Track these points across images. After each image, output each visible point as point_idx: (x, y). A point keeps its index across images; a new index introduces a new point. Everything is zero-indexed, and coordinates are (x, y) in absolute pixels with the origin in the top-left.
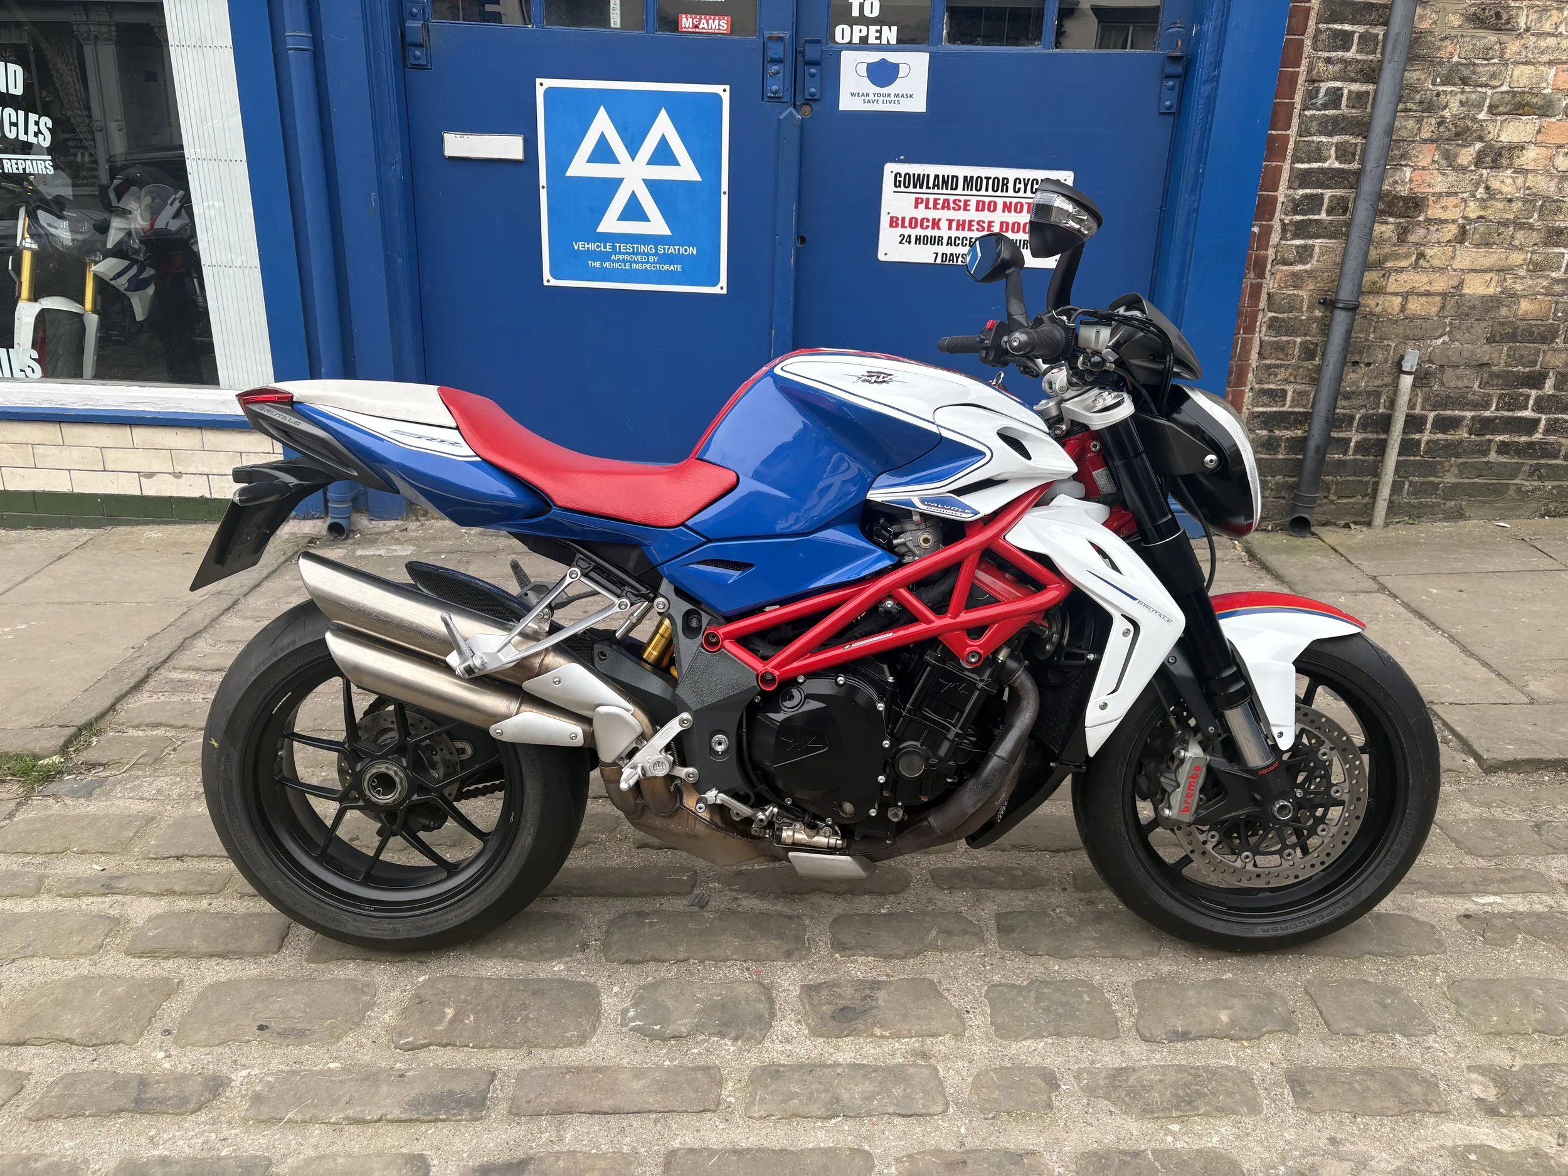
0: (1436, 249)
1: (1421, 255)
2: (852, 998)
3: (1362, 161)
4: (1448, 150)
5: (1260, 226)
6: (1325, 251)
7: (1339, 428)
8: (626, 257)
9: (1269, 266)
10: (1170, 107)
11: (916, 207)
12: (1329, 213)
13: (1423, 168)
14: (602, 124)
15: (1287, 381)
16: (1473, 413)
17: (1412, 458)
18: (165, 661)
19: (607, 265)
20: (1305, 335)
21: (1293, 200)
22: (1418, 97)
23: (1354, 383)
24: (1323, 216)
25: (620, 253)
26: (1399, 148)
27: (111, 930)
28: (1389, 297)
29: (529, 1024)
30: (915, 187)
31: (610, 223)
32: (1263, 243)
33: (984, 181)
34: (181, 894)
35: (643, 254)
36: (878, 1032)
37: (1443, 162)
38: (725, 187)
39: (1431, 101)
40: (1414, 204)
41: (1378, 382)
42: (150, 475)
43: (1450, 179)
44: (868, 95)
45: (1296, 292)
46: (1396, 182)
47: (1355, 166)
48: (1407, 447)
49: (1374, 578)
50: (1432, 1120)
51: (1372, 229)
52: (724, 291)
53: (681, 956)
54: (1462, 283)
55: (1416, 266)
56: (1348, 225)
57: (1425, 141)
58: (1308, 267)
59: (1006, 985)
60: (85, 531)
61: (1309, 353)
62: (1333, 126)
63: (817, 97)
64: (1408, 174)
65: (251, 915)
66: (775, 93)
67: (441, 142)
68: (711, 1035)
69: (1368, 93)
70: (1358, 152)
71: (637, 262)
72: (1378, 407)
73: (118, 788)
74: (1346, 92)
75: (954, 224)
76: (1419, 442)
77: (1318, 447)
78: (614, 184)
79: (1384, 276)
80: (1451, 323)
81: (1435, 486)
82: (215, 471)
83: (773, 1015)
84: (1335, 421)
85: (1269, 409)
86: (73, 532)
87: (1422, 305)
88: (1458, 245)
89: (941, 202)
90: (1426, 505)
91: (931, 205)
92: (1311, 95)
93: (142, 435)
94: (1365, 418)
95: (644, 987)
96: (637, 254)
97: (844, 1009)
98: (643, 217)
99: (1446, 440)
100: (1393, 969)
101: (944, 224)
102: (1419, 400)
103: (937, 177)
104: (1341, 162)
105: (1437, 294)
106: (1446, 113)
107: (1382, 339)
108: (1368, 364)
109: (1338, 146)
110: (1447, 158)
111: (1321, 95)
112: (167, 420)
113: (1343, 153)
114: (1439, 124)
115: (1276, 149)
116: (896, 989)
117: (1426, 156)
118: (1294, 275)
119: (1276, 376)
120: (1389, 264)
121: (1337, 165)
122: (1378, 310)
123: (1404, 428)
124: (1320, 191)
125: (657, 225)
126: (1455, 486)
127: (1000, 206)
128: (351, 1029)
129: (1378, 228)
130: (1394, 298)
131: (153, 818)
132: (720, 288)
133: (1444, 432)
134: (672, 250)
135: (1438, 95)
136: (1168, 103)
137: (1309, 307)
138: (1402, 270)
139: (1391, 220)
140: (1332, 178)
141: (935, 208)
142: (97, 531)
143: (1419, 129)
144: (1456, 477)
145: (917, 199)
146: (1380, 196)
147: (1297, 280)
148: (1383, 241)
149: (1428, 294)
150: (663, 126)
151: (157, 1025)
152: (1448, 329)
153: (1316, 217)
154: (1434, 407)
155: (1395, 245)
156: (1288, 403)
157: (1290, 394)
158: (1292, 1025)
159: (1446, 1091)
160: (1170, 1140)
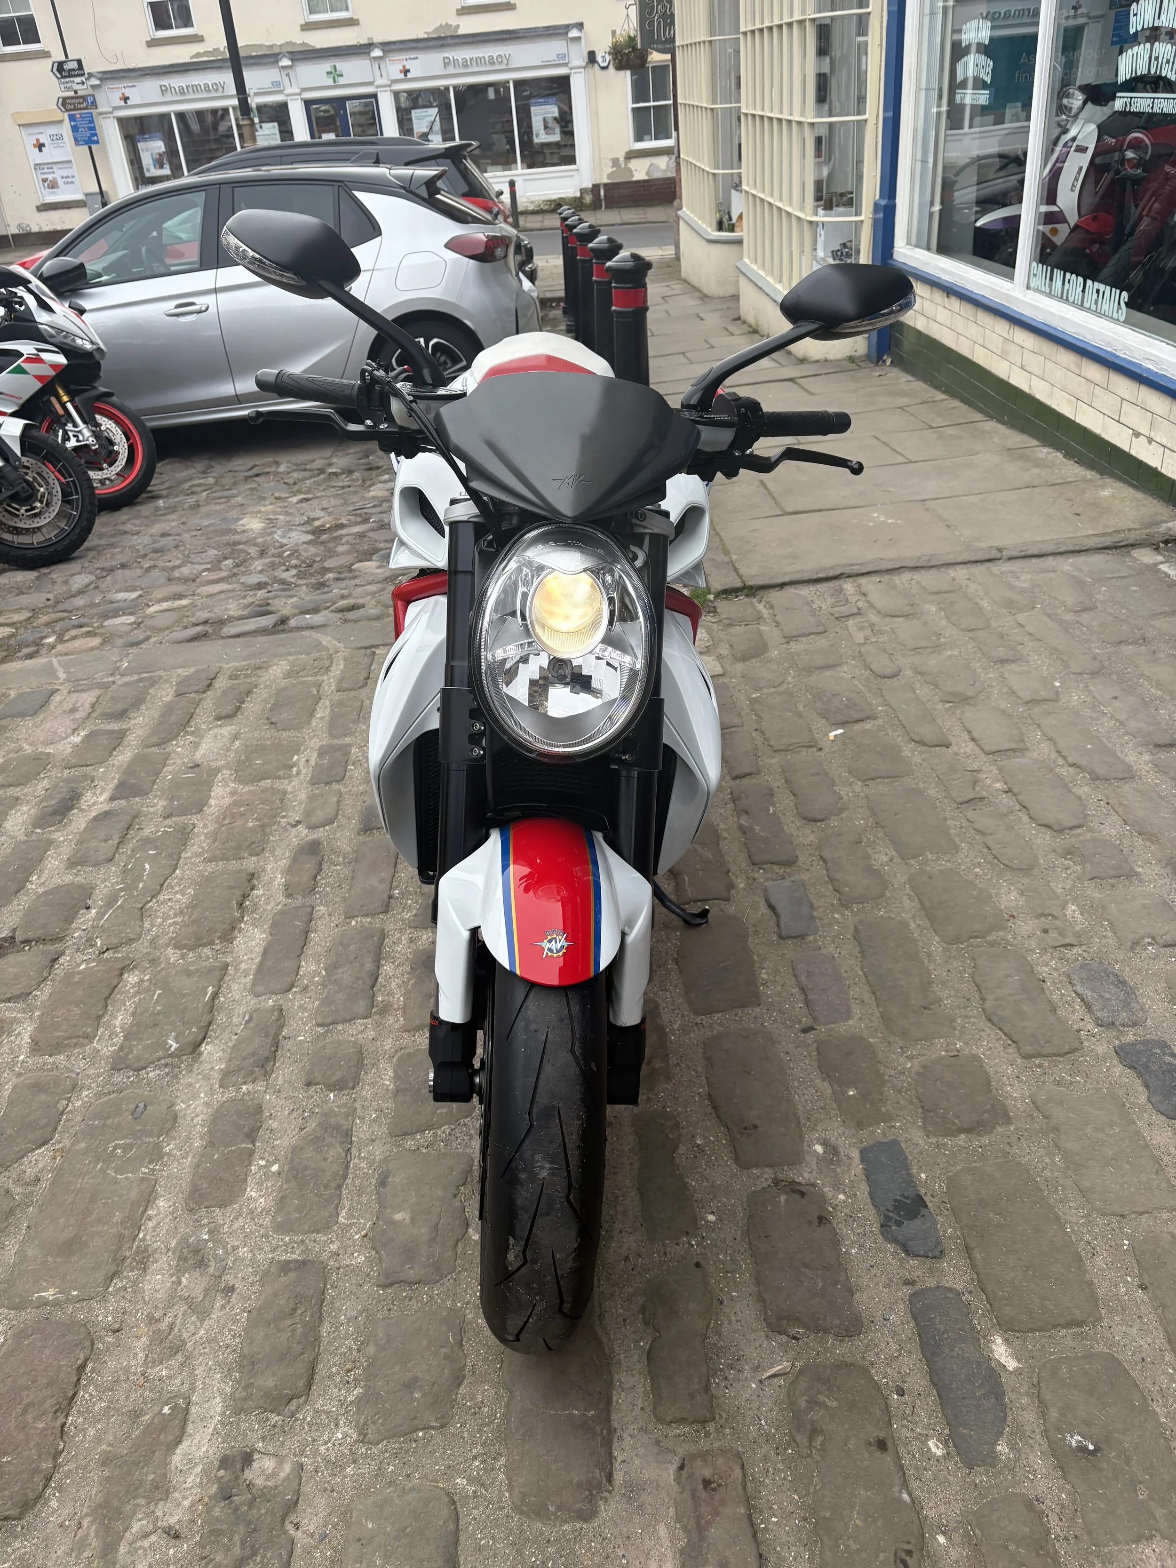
50: (228, 1390)
158: (391, 1280)
159: (267, 1419)
160: (262, 1163)
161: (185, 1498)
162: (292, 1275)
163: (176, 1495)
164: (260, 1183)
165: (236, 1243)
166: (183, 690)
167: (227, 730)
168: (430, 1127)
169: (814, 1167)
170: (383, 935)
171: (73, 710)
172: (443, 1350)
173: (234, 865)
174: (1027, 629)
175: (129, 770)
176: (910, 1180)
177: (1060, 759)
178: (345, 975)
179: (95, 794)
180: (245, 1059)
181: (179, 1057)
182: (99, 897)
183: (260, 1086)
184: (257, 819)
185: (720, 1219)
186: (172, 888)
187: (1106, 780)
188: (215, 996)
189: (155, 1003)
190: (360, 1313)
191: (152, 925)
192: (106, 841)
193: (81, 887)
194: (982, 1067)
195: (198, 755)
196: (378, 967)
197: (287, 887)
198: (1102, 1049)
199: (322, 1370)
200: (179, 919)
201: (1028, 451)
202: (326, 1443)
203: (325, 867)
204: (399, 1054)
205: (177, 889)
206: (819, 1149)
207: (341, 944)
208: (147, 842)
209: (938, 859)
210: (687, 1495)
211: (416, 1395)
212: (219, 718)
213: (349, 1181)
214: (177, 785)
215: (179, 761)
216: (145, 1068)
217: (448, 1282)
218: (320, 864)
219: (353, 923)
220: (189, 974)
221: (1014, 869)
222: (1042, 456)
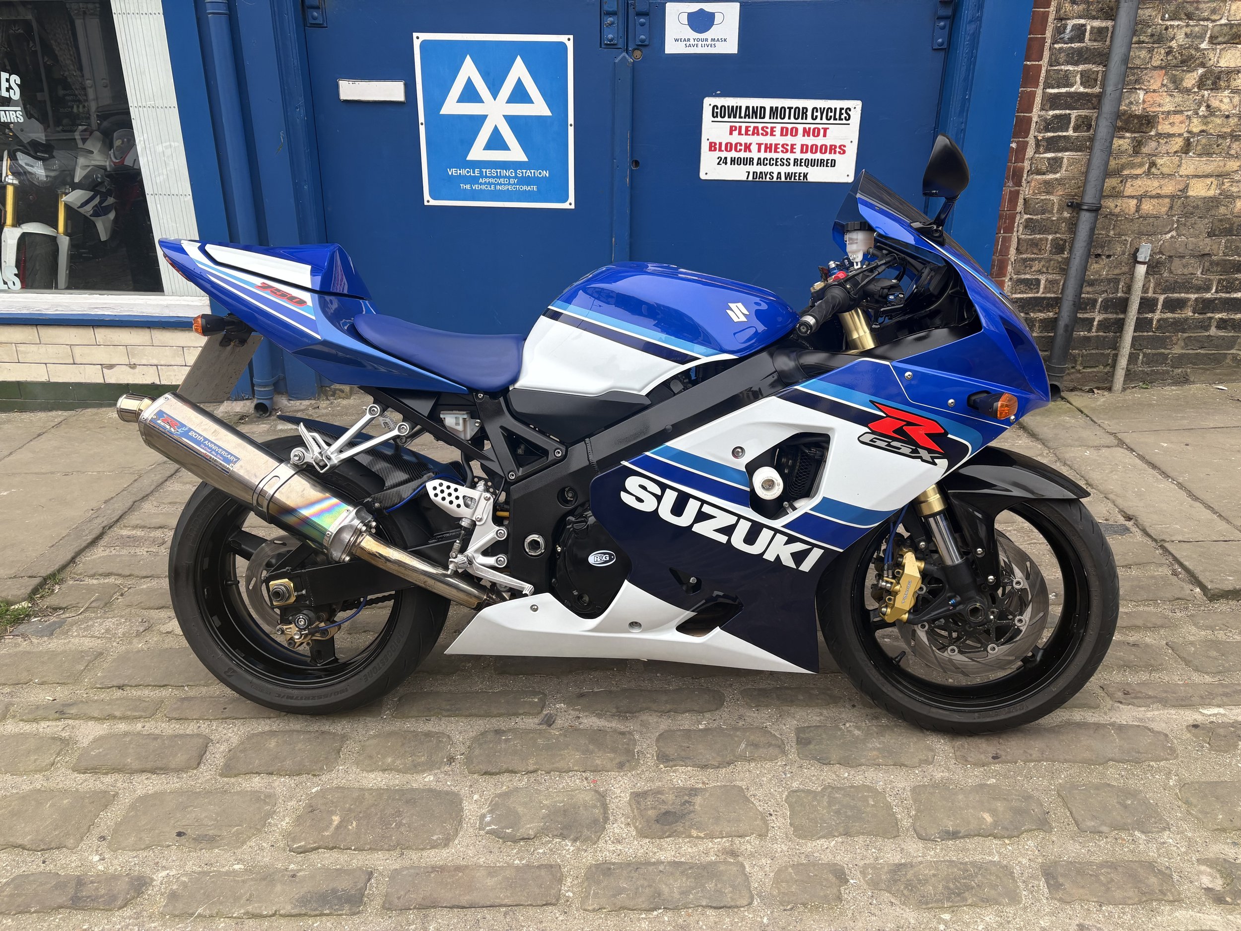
0: (1165, 159)
1: (1153, 164)
2: (673, 803)
3: (1103, 86)
4: (1175, 76)
5: (1017, 143)
6: (1072, 162)
7: (1084, 310)
8: (491, 180)
9: (1025, 176)
10: (942, 44)
11: (731, 133)
12: (1075, 130)
13: (1154, 91)
14: (469, 70)
15: (1040, 272)
16: (1196, 296)
17: (1145, 334)
18: (117, 521)
19: (476, 187)
20: (1056, 233)
21: (1045, 120)
22: (1149, 30)
23: (1097, 272)
24: (1070, 132)
25: (486, 177)
26: (1133, 75)
27: (61, 750)
28: (1126, 200)
29: (402, 829)
30: (729, 117)
31: (478, 152)
32: (1020, 156)
33: (787, 111)
34: (120, 718)
35: (506, 177)
36: (694, 833)
37: (1171, 86)
38: (571, 120)
39: (1160, 33)
40: (1146, 122)
41: (1117, 271)
42: (111, 367)
43: (1176, 99)
44: (689, 40)
45: (1048, 197)
46: (1131, 103)
47: (1097, 90)
48: (1142, 324)
49: (1114, 434)
50: (1168, 908)
51: (1111, 143)
52: (573, 207)
53: (531, 768)
54: (1187, 186)
55: (1148, 173)
56: (1092, 139)
57: (1155, 68)
58: (1058, 176)
59: (803, 791)
60: (60, 413)
61: (1059, 248)
62: (1077, 57)
63: (646, 43)
64: (1141, 97)
65: (176, 736)
66: (611, 40)
67: (337, 87)
68: (554, 836)
69: (1107, 28)
70: (1100, 78)
71: (501, 184)
72: (1117, 292)
73: (75, 628)
74: (1088, 28)
75: (763, 147)
76: (1151, 320)
77: (1066, 326)
78: (480, 120)
79: (1121, 182)
80: (1178, 221)
81: (1165, 357)
82: (163, 363)
83: (606, 819)
84: (1081, 305)
85: (1025, 296)
86: (50, 414)
87: (1154, 206)
88: (1184, 155)
89: (751, 129)
90: (1157, 372)
91: (743, 132)
92: (1060, 30)
93: (102, 334)
94: (1106, 301)
95: (499, 796)
96: (500, 177)
97: (667, 813)
98: (505, 147)
99: (1174, 318)
100: (1133, 774)
101: (754, 148)
102: (1152, 285)
103: (747, 108)
104: (1085, 87)
105: (1166, 197)
106: (1174, 44)
107: (1120, 235)
108: (1109, 256)
109: (1083, 73)
110: (1174, 82)
111: (1068, 31)
112: (122, 321)
113: (1087, 79)
114: (1168, 54)
115: (1030, 76)
116: (711, 795)
117: (1156, 80)
118: (1047, 183)
119: (1031, 268)
120: (1126, 172)
121: (1082, 89)
122: (1117, 210)
123: (1139, 309)
124: (1068, 112)
125: (516, 153)
126: (1182, 356)
127: (801, 131)
128: (254, 835)
129: (1117, 142)
130: (1131, 200)
131: (101, 654)
132: (569, 204)
133: (1172, 312)
134: (528, 174)
135: (1166, 29)
136: (940, 40)
137: (1058, 210)
138: (1137, 176)
139: (1128, 135)
140: (1079, 100)
141: (746, 134)
142: (70, 413)
143: (1151, 58)
144: (1183, 348)
145: (731, 127)
146: (1118, 115)
147: (1048, 187)
148: (1121, 152)
149: (1158, 196)
150: (519, 70)
151: (96, 832)
152: (1175, 226)
153: (1064, 134)
154: (1164, 291)
155: (1130, 156)
156: (1041, 290)
157: (1043, 282)
159: (1178, 881)
162: (1061, 880)
168: (888, 810)
172: (1093, 790)
190: (1075, 841)
199: (1127, 859)
202: (1178, 848)
204: (795, 839)
210: (1135, 701)
211: (1129, 802)
213: (954, 859)
217: (1036, 793)
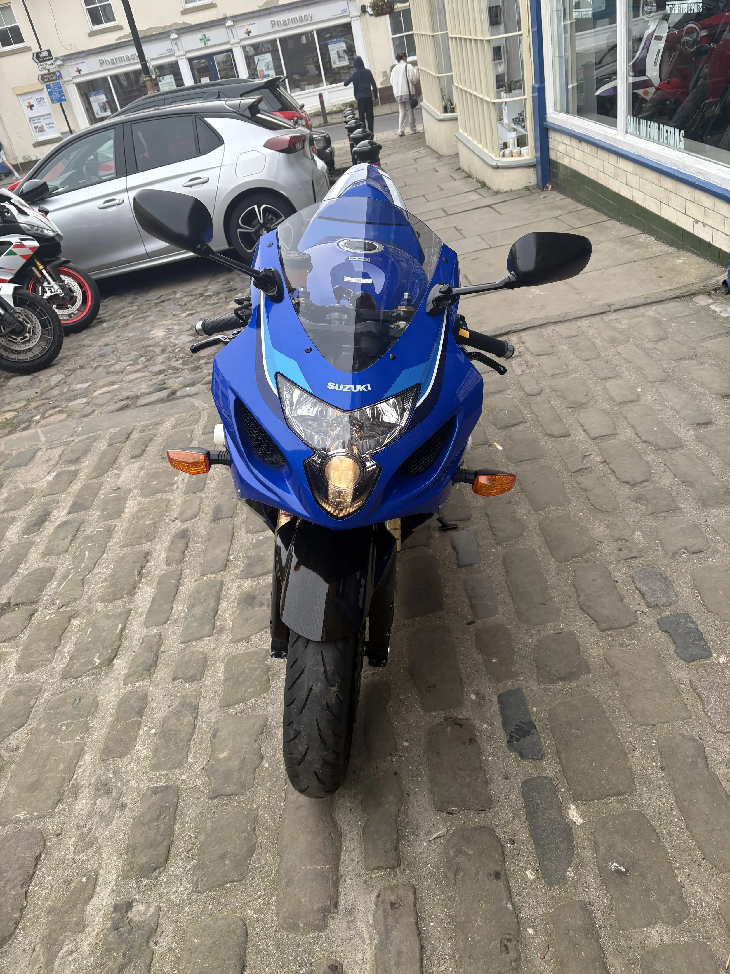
50: (121, 867)
158: (215, 795)
159: (141, 882)
160: (146, 729)
161: (93, 930)
162: (159, 795)
163: (89, 929)
164: (143, 742)
165: (129, 778)
166: (112, 442)
167: (137, 465)
168: (243, 701)
169: (470, 708)
170: (222, 584)
171: (48, 460)
172: (243, 835)
173: (137, 548)
174: (623, 356)
175: (79, 495)
176: (527, 712)
177: (637, 438)
178: (198, 610)
179: (59, 511)
180: (138, 666)
181: (100, 668)
182: (59, 574)
183: (146, 682)
184: (152, 519)
185: (411, 744)
186: (101, 565)
187: (665, 449)
188: (123, 629)
189: (89, 636)
190: (198, 815)
191: (89, 589)
192: (64, 539)
193: (49, 569)
194: (575, 639)
195: (120, 481)
196: (218, 605)
197: (167, 559)
198: (650, 621)
199: (174, 851)
200: (104, 584)
201: (632, 238)
202: (174, 894)
203: (190, 545)
204: (228, 657)
205: (104, 565)
206: (473, 697)
207: (197, 592)
208: (88, 538)
209: (557, 509)
210: (381, 912)
211: (227, 862)
212: (132, 458)
213: (195, 736)
214: (106, 502)
215: (108, 487)
216: (81, 676)
217: (249, 794)
218: (187, 544)
219: (205, 578)
220: (108, 617)
221: (603, 512)
222: (641, 240)
